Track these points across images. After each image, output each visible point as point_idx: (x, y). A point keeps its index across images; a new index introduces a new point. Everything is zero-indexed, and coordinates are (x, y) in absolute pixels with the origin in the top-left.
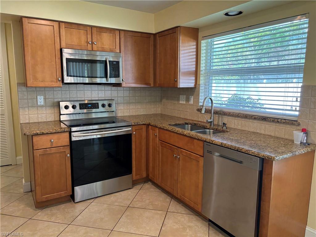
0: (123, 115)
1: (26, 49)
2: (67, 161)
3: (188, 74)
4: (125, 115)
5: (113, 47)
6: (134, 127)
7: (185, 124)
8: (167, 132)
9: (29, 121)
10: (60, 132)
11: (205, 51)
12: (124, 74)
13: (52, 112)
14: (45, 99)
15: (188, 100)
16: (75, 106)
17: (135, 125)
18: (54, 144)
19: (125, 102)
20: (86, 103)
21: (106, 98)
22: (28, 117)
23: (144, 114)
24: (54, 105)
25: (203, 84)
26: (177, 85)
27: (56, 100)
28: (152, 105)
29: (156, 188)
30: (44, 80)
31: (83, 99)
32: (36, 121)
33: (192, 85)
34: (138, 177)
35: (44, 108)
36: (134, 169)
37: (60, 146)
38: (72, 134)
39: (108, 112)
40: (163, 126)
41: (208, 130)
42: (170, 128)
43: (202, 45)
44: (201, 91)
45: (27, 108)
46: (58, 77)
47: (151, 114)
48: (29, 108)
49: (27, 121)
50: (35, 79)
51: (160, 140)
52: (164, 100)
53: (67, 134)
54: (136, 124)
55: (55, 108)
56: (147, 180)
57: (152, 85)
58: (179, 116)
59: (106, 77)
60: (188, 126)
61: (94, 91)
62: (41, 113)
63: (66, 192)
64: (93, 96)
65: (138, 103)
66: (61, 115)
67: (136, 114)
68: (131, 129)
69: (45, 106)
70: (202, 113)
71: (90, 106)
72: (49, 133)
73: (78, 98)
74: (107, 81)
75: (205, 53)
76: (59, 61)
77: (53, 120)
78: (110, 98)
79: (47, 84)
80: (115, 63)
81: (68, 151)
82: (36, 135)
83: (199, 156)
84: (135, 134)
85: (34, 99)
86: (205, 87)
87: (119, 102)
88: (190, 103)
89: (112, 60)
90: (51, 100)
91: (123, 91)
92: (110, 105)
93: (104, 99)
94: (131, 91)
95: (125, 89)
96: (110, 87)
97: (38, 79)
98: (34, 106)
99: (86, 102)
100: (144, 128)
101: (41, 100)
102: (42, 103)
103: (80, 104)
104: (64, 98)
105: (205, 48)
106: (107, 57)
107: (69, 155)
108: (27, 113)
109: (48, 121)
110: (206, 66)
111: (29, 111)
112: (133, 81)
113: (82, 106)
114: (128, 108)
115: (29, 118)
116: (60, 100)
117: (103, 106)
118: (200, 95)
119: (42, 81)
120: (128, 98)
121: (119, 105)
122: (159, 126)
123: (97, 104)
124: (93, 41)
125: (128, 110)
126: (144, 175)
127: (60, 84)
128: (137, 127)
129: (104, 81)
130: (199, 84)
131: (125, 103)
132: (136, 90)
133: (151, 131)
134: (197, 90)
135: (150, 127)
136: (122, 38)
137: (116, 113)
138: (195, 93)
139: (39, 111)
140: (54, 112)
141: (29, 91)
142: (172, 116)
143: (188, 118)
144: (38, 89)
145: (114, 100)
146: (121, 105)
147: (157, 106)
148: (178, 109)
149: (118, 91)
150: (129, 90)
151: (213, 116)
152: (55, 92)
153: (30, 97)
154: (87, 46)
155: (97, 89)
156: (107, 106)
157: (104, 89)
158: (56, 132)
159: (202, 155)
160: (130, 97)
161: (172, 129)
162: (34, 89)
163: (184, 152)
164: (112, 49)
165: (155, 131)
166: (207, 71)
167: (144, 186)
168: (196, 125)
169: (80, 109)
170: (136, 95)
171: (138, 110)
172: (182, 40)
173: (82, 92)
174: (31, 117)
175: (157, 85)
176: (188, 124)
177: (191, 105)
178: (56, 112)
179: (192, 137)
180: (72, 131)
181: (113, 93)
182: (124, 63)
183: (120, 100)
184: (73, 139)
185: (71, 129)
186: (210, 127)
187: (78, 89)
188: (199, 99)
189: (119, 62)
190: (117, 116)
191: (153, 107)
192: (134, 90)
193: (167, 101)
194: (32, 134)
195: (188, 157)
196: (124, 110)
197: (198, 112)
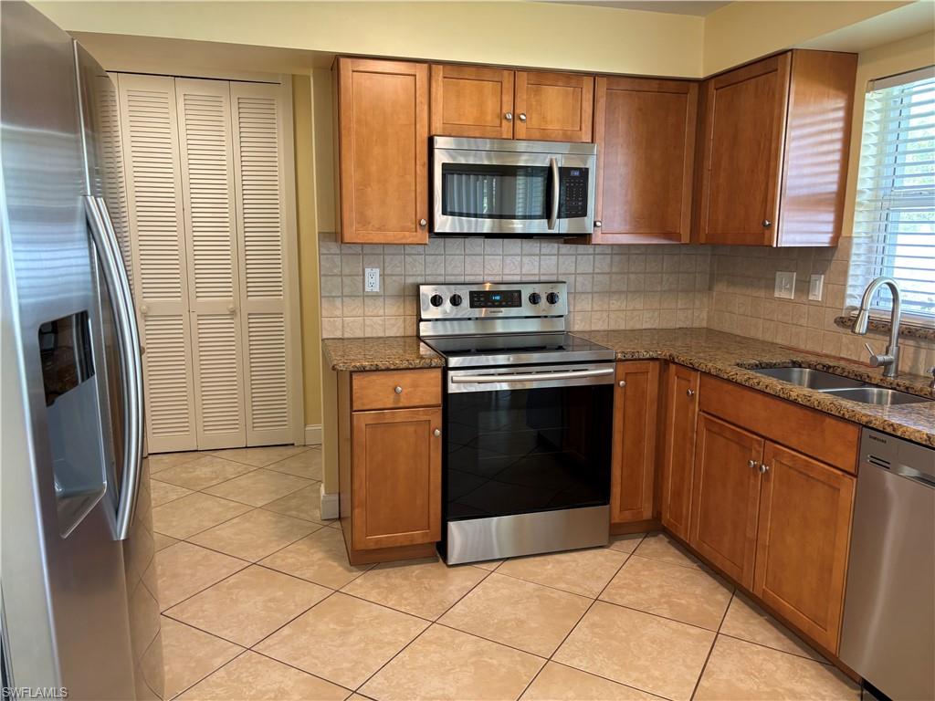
0: (587, 328)
2: (432, 447)
3: (812, 202)
5: (573, 126)
6: (621, 367)
7: (790, 365)
8: (731, 387)
9: (343, 334)
10: (420, 368)
11: (876, 128)
12: (600, 208)
13: (398, 313)
14: (383, 276)
15: (804, 287)
16: (459, 297)
17: (625, 360)
18: (402, 400)
19: (595, 289)
20: (487, 289)
21: (543, 278)
22: (341, 324)
23: (654, 327)
24: (404, 292)
25: (864, 235)
26: (771, 240)
27: (410, 280)
28: (680, 302)
29: (683, 556)
30: (384, 226)
31: (480, 279)
32: (359, 334)
33: (823, 240)
34: (628, 515)
35: (380, 302)
36: (616, 490)
38: (451, 373)
39: (546, 317)
40: (716, 368)
41: (875, 390)
42: (742, 375)
43: (867, 107)
44: (853, 258)
45: (340, 299)
46: (418, 218)
48: (344, 299)
49: (338, 334)
50: (363, 221)
51: (704, 412)
52: (720, 287)
53: (438, 374)
54: (629, 356)
55: (408, 303)
56: (655, 527)
57: (685, 239)
58: (770, 340)
59: (548, 214)
60: (801, 371)
61: (510, 258)
62: (372, 314)
63: (427, 533)
64: (506, 271)
65: (634, 292)
66: (421, 320)
68: (611, 370)
69: (382, 295)
70: (857, 331)
71: (498, 298)
72: (392, 367)
73: (468, 275)
74: (550, 228)
75: (876, 134)
76: (423, 172)
77: (401, 333)
78: (554, 278)
79: (391, 236)
80: (574, 173)
81: (437, 420)
82: (360, 371)
83: (840, 473)
84: (625, 386)
85: (357, 275)
86: (871, 247)
87: (579, 289)
88: (811, 298)
89: (567, 164)
90: (398, 278)
91: (591, 257)
92: (552, 299)
93: (537, 279)
94: (617, 258)
95: (598, 250)
96: (556, 245)
97: (369, 223)
98: (355, 294)
99: (488, 287)
100: (653, 369)
101: (373, 280)
102: (376, 289)
103: (472, 293)
104: (430, 275)
105: (877, 117)
106: (554, 157)
107: (438, 432)
108: (338, 313)
109: (387, 335)
110: (878, 176)
111: (345, 309)
112: (628, 227)
113: (476, 299)
114: (606, 307)
115: (343, 327)
116: (420, 280)
117: (534, 299)
118: (851, 271)
119: (379, 229)
120: (607, 277)
121: (577, 298)
122: (702, 368)
123: (516, 294)
124: (517, 111)
125: (605, 315)
126: (647, 513)
127: (424, 236)
128: (631, 367)
129: (538, 226)
130: (850, 238)
131: (595, 293)
132: (632, 255)
133: (675, 383)
134: (838, 255)
135: (673, 368)
136: (600, 97)
137: (567, 323)
138: (833, 266)
139: (366, 309)
140: (404, 312)
141: (346, 254)
142: (745, 338)
143: (802, 347)
144: (367, 249)
145: (565, 282)
146: (583, 296)
147: (697, 303)
148: (767, 317)
149: (579, 257)
150: (612, 254)
151: (897, 343)
152: (409, 259)
153: (347, 270)
154: (501, 126)
155: (518, 250)
156: (543, 301)
157: (538, 252)
158: (411, 366)
159: (852, 471)
160: (614, 276)
161: (749, 378)
162: (358, 249)
163: (786, 455)
164: (569, 132)
165: (689, 381)
166: (882, 193)
167: (643, 545)
168: (831, 370)
169: (472, 305)
170: (633, 269)
171: (635, 313)
172: (796, 93)
173: (479, 259)
174: (348, 324)
175: (703, 239)
176: (800, 366)
177: (816, 304)
178: (409, 312)
179: (819, 408)
180: (451, 365)
181: (564, 263)
182: (602, 172)
183: (583, 285)
184: (453, 388)
185: (447, 362)
186: (881, 380)
187: (467, 251)
188: (844, 285)
189: (587, 170)
190: (572, 330)
191: (683, 307)
192: (626, 254)
193: (731, 290)
194: (352, 369)
195: (800, 472)
196: (593, 313)
197: (841, 330)
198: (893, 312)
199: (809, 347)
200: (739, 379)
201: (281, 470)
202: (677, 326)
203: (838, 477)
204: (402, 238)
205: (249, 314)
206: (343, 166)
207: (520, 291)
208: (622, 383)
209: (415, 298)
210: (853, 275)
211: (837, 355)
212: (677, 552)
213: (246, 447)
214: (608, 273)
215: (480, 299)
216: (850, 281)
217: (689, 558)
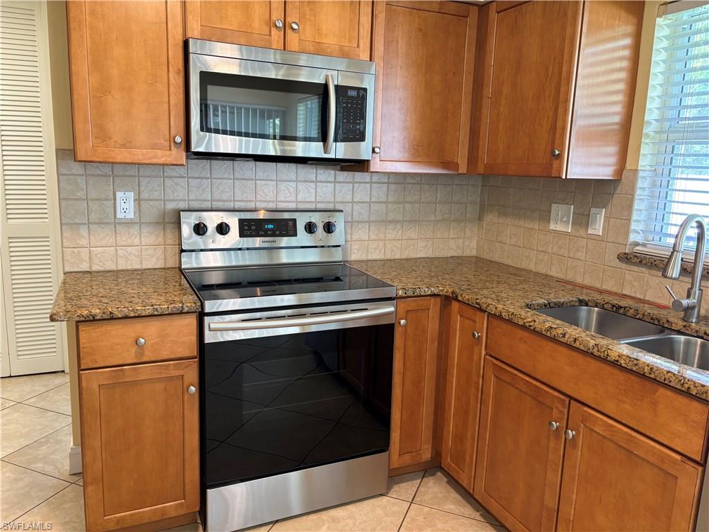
0: (364, 257)
1: (74, 35)
2: (186, 406)
3: (595, 136)
4: (370, 258)
5: (350, 41)
6: (403, 305)
7: (577, 304)
8: (525, 334)
9: (91, 267)
10: (169, 314)
11: (663, 56)
12: (378, 133)
13: (156, 243)
14: (138, 201)
15: (583, 220)
16: (227, 225)
17: (406, 297)
18: (146, 353)
19: (372, 218)
20: (261, 217)
21: (320, 206)
22: (88, 255)
23: (427, 256)
24: (164, 218)
25: (648, 168)
26: (560, 171)
27: (171, 206)
28: (452, 231)
29: (464, 502)
30: (130, 142)
31: (251, 205)
32: (110, 266)
33: (604, 172)
34: (407, 459)
35: (135, 230)
36: (395, 435)
37: (165, 357)
38: (207, 319)
39: (322, 247)
40: (508, 312)
42: (528, 316)
43: (659, 33)
44: (638, 192)
45: (86, 227)
46: (172, 134)
47: (446, 255)
48: (91, 226)
49: (85, 267)
50: (103, 135)
51: (491, 356)
52: (490, 218)
53: (192, 321)
54: (410, 293)
55: (168, 231)
56: (433, 467)
57: (463, 169)
59: (324, 138)
60: (589, 312)
61: (285, 184)
62: (125, 243)
63: (182, 504)
64: (281, 198)
65: (409, 221)
66: (183, 251)
67: (404, 256)
68: (392, 309)
69: (138, 223)
70: (669, 275)
71: (271, 226)
72: (132, 315)
73: (236, 203)
74: (325, 153)
75: (663, 61)
76: (177, 81)
77: (160, 265)
78: (331, 207)
79: (140, 155)
80: (352, 93)
81: (191, 374)
82: (90, 321)
83: (678, 457)
84: (405, 326)
85: (107, 200)
86: (654, 181)
87: (356, 218)
88: (590, 231)
89: (343, 82)
90: (156, 203)
91: (368, 185)
92: (329, 228)
93: (312, 207)
94: (393, 187)
95: (375, 178)
96: (333, 172)
97: (110, 139)
98: (105, 221)
99: (262, 215)
100: (434, 306)
101: (126, 205)
102: (131, 215)
103: (241, 222)
104: (193, 200)
105: (665, 44)
106: (330, 73)
107: (193, 389)
108: (84, 242)
109: (144, 267)
110: (664, 107)
111: (92, 237)
112: (406, 155)
113: (246, 228)
114: (382, 236)
115: (90, 258)
116: (183, 205)
117: (310, 228)
118: (636, 206)
119: (123, 146)
120: (383, 206)
121: (354, 227)
122: (492, 309)
123: (291, 223)
124: (289, 20)
125: (381, 244)
126: (427, 455)
127: (179, 156)
128: (411, 304)
129: (315, 150)
130: (636, 171)
131: (372, 222)
132: (408, 183)
133: (457, 321)
134: (621, 188)
135: (455, 306)
136: (380, 12)
137: (344, 252)
138: (616, 200)
139: (118, 238)
140: (165, 241)
141: (94, 175)
142: (517, 269)
143: (579, 280)
144: (118, 170)
145: (342, 211)
146: (360, 226)
147: (468, 232)
148: (540, 249)
149: (356, 185)
150: (388, 183)
151: (700, 286)
152: (169, 182)
153: (93, 194)
154: (270, 35)
155: (293, 177)
156: (320, 230)
157: (314, 179)
158: (156, 313)
159: (698, 458)
160: (390, 205)
161: (551, 328)
162: (107, 170)
163: (600, 423)
164: (346, 48)
165: (475, 322)
166: (667, 124)
167: (422, 489)
168: (622, 311)
169: (242, 235)
170: (408, 198)
171: (411, 242)
172: (590, 12)
173: (250, 184)
174: (96, 255)
175: (481, 169)
176: (587, 305)
177: (595, 238)
178: (169, 241)
179: (652, 376)
180: (207, 310)
181: (341, 191)
182: (380, 93)
183: (360, 213)
184: (209, 338)
185: (202, 306)
186: (684, 326)
187: (237, 175)
188: (629, 220)
189: (365, 90)
190: (349, 259)
191: (455, 236)
192: (402, 183)
193: (501, 220)
194: (77, 319)
195: (621, 447)
196: (370, 242)
197: (624, 266)
198: (697, 252)
199: (587, 281)
200: (538, 326)
201: (41, 404)
202: (449, 255)
203: (674, 462)
204: (154, 157)
205: (9, 238)
206: (73, 68)
207: (295, 220)
208: (403, 322)
209: (176, 225)
210: (637, 210)
211: (620, 291)
212: (457, 496)
213: (10, 377)
214: (384, 203)
215: (249, 228)
216: (635, 216)
217: (471, 504)
